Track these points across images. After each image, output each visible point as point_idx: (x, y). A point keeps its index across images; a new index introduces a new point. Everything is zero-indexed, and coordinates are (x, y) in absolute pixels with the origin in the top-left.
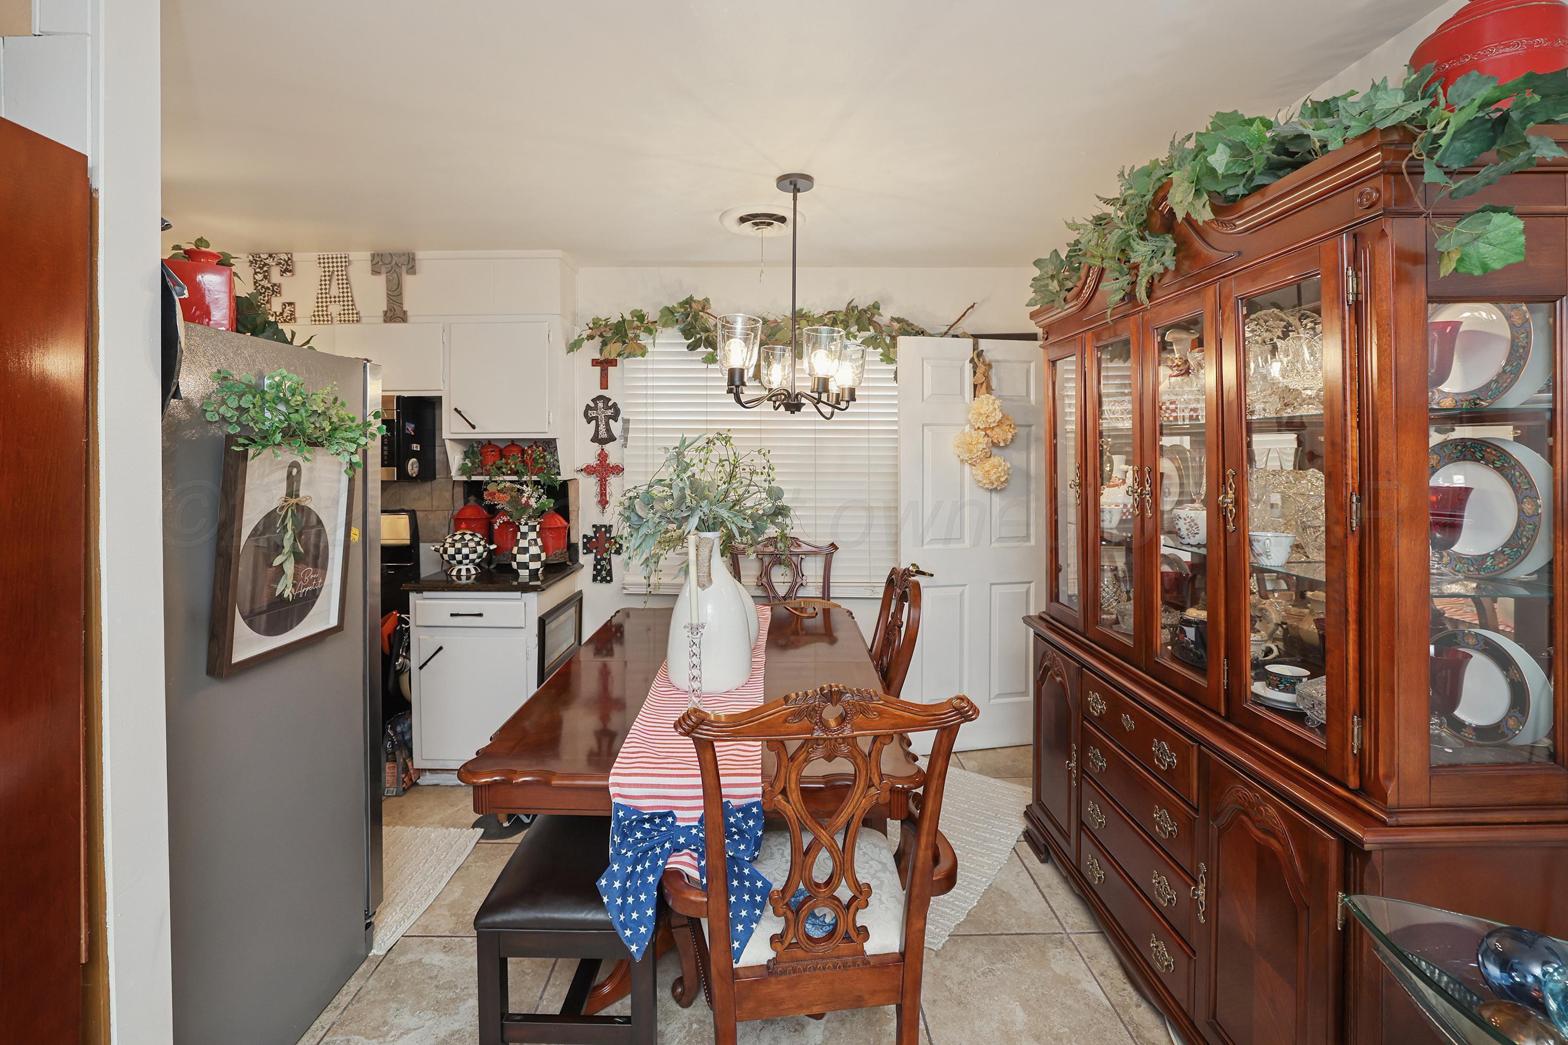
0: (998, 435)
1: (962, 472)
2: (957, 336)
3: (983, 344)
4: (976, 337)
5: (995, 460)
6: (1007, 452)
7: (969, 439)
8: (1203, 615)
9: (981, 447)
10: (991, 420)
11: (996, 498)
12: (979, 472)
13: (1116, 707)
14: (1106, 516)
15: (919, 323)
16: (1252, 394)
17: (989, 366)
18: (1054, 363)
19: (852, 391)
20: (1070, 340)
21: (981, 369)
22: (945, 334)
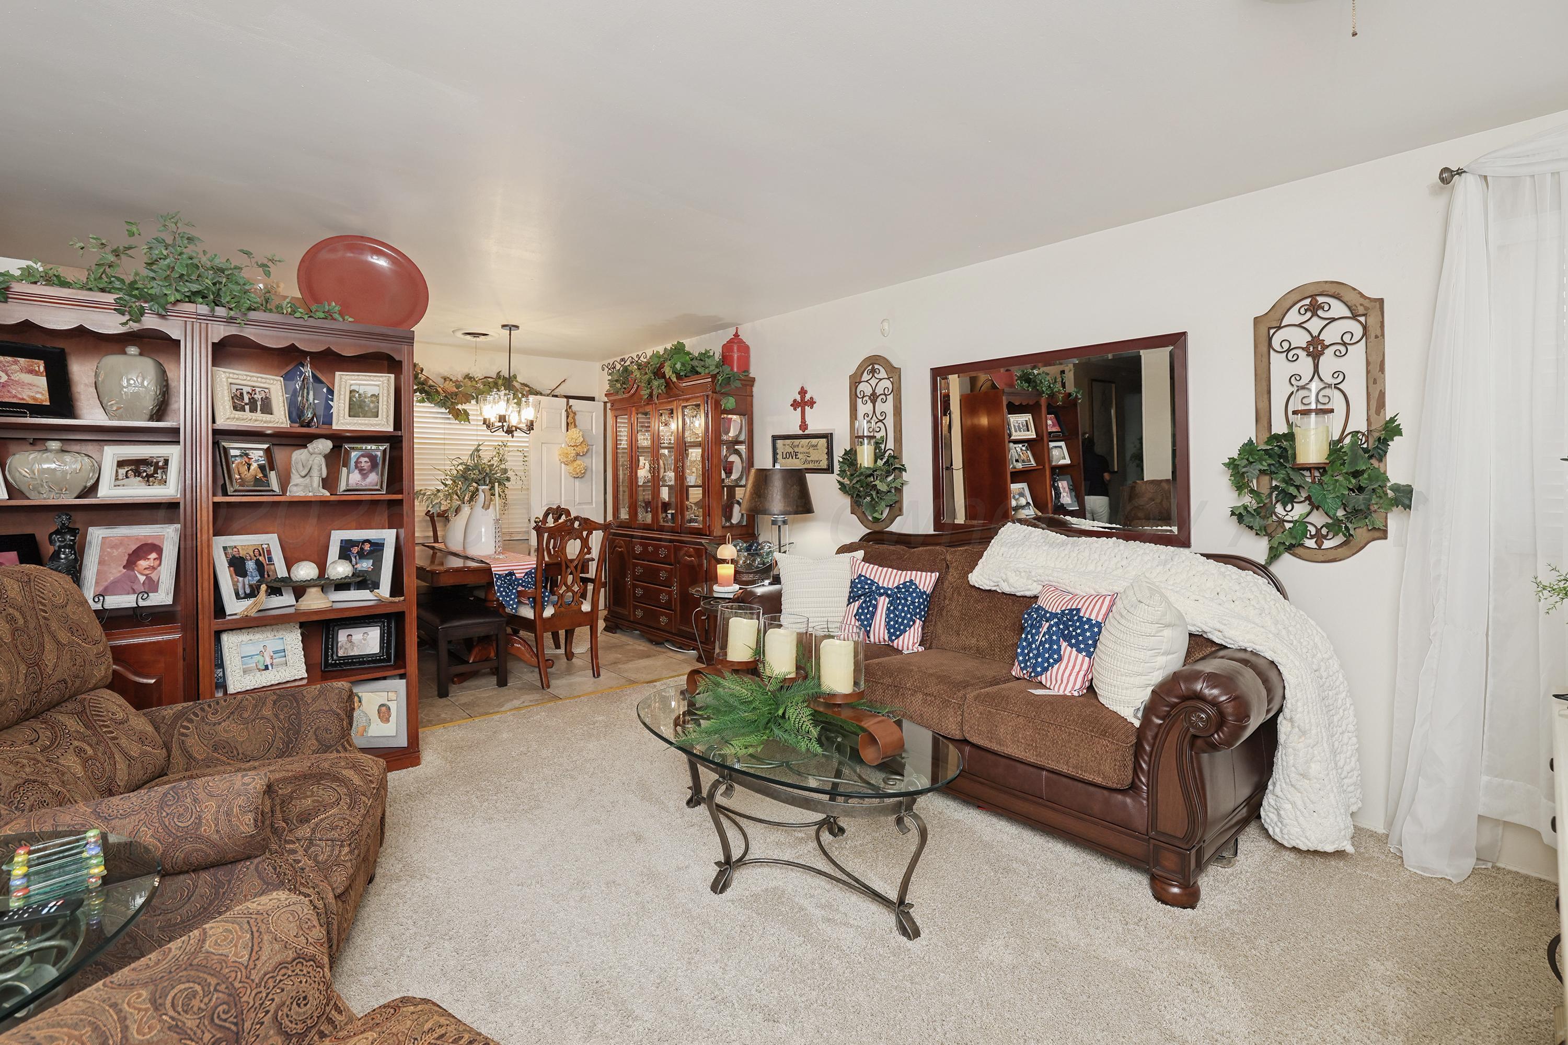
0: (578, 449)
1: (561, 467)
2: (556, 396)
3: (572, 401)
4: (568, 397)
5: (578, 462)
6: (583, 458)
7: (566, 451)
8: (673, 512)
9: (572, 455)
10: (577, 441)
11: (577, 482)
12: (570, 468)
13: (645, 546)
14: (639, 480)
15: (539, 389)
16: (687, 434)
17: (575, 414)
18: (616, 417)
19: (532, 423)
20: (625, 409)
21: (571, 415)
22: (548, 395)
